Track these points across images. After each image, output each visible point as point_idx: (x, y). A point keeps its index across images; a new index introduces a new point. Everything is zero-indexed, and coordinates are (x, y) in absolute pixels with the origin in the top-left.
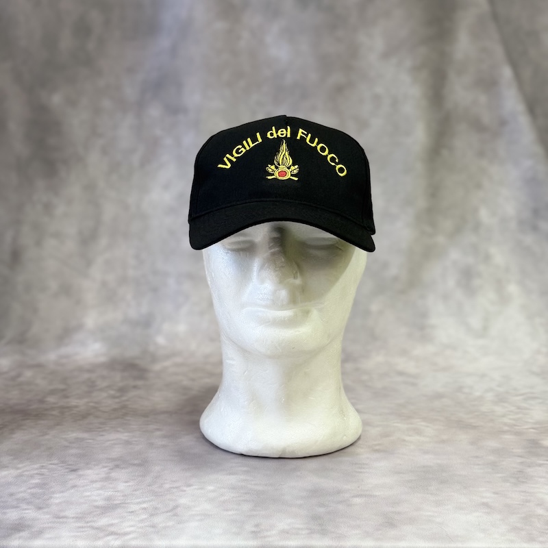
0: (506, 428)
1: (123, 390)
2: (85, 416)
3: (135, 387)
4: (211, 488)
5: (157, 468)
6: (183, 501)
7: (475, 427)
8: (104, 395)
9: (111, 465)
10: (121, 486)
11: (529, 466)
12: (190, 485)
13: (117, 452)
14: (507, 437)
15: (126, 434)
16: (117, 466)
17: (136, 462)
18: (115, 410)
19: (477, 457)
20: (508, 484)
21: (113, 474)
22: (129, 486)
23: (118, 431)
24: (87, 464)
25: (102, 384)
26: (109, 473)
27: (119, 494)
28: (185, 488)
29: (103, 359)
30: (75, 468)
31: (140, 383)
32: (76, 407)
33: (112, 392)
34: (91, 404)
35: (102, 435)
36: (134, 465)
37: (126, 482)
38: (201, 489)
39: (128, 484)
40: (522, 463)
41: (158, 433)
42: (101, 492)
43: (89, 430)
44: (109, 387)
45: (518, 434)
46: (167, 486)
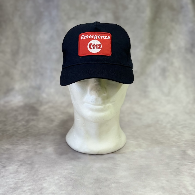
0: (174, 144)
1: (28, 121)
2: (11, 136)
3: (33, 120)
4: (57, 177)
5: (37, 166)
6: (45, 185)
7: (162, 143)
8: (20, 124)
9: (19, 164)
10: (22, 176)
11: (182, 166)
12: (48, 176)
13: (22, 156)
14: (174, 149)
15: (27, 146)
16: (21, 165)
17: (29, 162)
18: (24, 132)
19: (162, 160)
20: (172, 176)
21: (19, 169)
22: (25, 176)
23: (24, 145)
24: (10, 163)
25: (20, 118)
26: (18, 169)
27: (20, 181)
28: (46, 178)
29: (22, 104)
30: (5, 165)
31: (35, 117)
32: (9, 130)
33: (23, 123)
34: (15, 129)
35: (17, 147)
36: (28, 164)
37: (24, 174)
38: (53, 178)
39: (24, 175)
40: (179, 164)
41: (39, 146)
42: (13, 180)
43: (12, 144)
44: (22, 120)
45: (179, 147)
46: (40, 176)
